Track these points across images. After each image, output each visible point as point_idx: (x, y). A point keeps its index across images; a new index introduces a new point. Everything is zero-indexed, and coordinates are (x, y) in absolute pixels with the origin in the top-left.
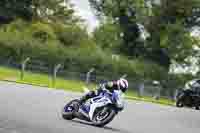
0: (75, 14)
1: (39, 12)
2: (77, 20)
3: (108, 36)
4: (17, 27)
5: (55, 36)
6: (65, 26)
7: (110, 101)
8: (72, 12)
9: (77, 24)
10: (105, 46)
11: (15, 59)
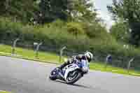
0: (97, 16)
1: (72, 15)
2: (99, 21)
3: (120, 31)
4: (57, 25)
5: (83, 32)
6: (90, 25)
7: (78, 67)
8: (95, 14)
9: (99, 23)
10: (118, 38)
11: (55, 47)
